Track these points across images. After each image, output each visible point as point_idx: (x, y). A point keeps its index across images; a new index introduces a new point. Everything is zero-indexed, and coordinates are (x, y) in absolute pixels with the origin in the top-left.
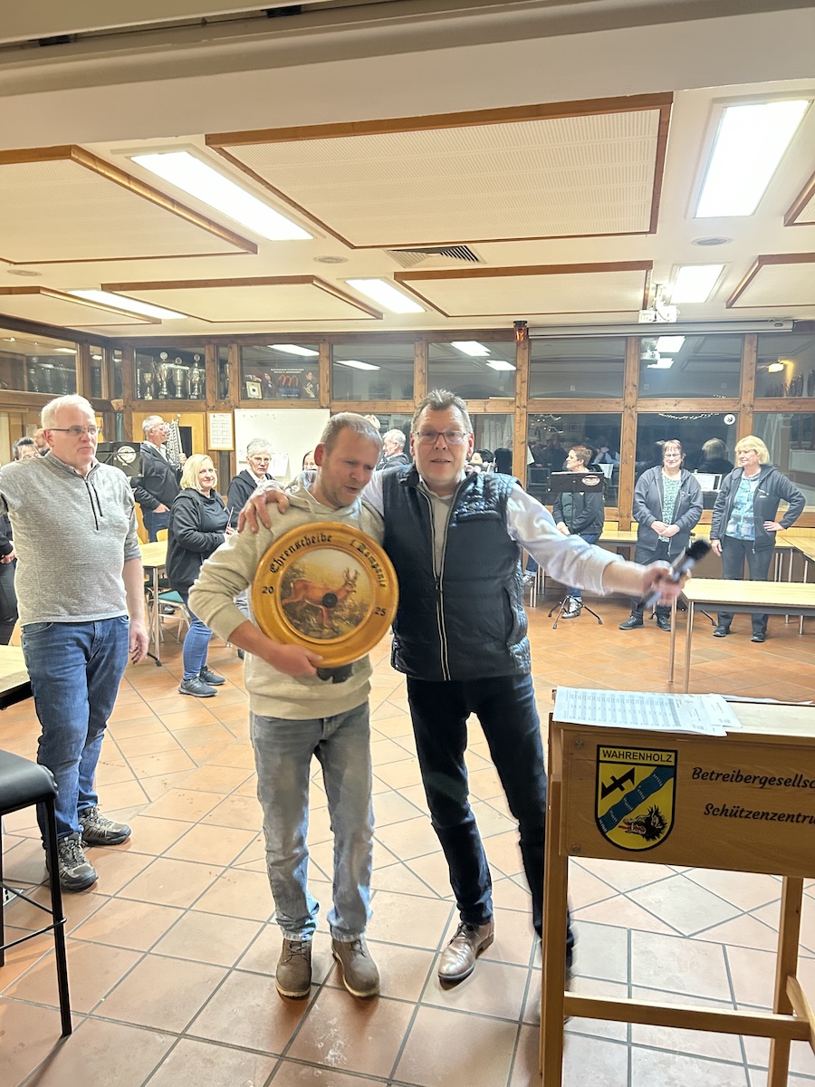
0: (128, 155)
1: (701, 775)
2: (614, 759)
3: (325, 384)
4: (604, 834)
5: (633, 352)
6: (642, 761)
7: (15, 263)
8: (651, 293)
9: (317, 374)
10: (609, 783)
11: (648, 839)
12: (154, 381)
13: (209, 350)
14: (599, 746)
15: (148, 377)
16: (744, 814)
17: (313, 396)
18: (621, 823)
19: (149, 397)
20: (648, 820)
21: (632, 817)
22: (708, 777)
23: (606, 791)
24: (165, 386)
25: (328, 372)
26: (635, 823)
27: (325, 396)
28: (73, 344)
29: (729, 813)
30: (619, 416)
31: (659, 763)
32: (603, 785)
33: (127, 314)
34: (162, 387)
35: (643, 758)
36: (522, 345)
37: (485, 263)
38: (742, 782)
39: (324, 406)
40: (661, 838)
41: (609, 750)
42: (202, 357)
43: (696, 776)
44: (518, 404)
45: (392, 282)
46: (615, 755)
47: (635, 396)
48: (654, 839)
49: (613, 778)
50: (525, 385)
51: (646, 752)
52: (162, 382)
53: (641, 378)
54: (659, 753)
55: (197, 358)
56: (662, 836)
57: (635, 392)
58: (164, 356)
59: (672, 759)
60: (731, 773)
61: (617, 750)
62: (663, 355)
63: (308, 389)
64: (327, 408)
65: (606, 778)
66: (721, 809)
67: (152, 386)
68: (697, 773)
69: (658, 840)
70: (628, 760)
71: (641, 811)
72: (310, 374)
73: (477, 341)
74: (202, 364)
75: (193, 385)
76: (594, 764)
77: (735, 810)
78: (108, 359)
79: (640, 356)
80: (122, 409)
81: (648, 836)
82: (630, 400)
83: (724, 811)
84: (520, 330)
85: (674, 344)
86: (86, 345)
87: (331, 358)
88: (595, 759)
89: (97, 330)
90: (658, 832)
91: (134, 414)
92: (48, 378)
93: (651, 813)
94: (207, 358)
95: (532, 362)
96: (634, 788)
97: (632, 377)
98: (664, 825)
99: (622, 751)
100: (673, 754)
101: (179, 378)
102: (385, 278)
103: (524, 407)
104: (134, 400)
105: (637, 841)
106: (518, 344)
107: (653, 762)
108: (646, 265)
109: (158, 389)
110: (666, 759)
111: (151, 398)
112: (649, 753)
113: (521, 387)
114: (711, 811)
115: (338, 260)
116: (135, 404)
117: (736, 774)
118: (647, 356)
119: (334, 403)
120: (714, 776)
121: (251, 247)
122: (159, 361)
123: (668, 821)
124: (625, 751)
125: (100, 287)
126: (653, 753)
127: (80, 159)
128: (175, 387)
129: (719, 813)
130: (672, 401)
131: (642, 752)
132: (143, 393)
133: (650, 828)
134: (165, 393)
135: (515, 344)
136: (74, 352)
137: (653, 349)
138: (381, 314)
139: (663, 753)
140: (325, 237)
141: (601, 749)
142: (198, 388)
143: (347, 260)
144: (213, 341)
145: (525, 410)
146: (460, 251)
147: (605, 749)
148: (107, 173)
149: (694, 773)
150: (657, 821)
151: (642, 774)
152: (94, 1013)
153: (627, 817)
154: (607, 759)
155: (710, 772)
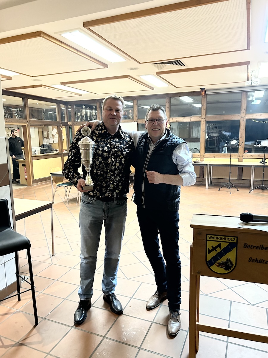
0: (60, 34)
1: (247, 246)
2: (213, 239)
3: (135, 114)
4: (209, 267)
5: (244, 97)
6: (223, 241)
7: (32, 77)
8: (250, 75)
9: (133, 111)
10: (211, 248)
11: (226, 270)
12: (81, 115)
13: (98, 104)
14: (207, 235)
15: (79, 114)
16: (264, 262)
17: (132, 118)
18: (216, 264)
19: (79, 121)
20: (226, 263)
21: (220, 261)
22: (250, 247)
23: (210, 251)
24: (84, 117)
25: (136, 109)
26: (221, 264)
27: (135, 118)
28: (55, 104)
29: (258, 261)
30: (238, 121)
31: (230, 241)
32: (208, 248)
33: (70, 93)
34: (83, 117)
35: (224, 240)
36: (204, 97)
37: (187, 66)
38: (264, 250)
39: (135, 121)
40: (231, 270)
41: (211, 236)
42: (96, 107)
43: (245, 247)
44: (202, 117)
45: (155, 75)
46: (213, 238)
47: (245, 113)
48: (229, 270)
49: (212, 247)
50: (205, 111)
51: (225, 237)
52: (83, 115)
53: (247, 107)
54: (231, 238)
55: (94, 107)
56: (232, 269)
57: (245, 112)
58: (84, 107)
59: (236, 240)
60: (259, 246)
61: (214, 236)
62: (257, 99)
63: (130, 116)
64: (136, 122)
65: (210, 246)
66: (255, 259)
67: (81, 117)
68: (246, 246)
69: (230, 271)
70: (218, 240)
71: (224, 259)
72: (131, 110)
73: (188, 96)
74: (96, 109)
75: (93, 116)
76: (205, 241)
77: (261, 260)
78: (67, 109)
79: (247, 99)
80: (71, 125)
81: (226, 269)
82: (243, 115)
83: (256, 261)
84: (203, 91)
85: (260, 94)
86: (59, 104)
87: (137, 104)
88: (206, 239)
89: (62, 99)
90: (230, 268)
91: (75, 126)
92: (49, 116)
93: (227, 260)
94: (97, 107)
95: (207, 103)
96: (220, 251)
97: (244, 106)
98: (232, 265)
99: (216, 236)
100: (236, 238)
101: (89, 114)
102: (153, 74)
103: (205, 118)
104: (75, 122)
105: (222, 271)
106: (202, 96)
107: (228, 241)
108: (247, 63)
109: (82, 117)
110: (233, 240)
111: (80, 121)
112: (226, 237)
113: (203, 112)
114: (251, 260)
115: (136, 69)
116: (75, 123)
117: (261, 246)
118: (250, 99)
119: (138, 120)
120: (252, 247)
121: (106, 66)
122: (83, 108)
123: (234, 263)
124: (217, 236)
125: (60, 83)
126: (228, 237)
127: (44, 37)
128: (88, 117)
129: (254, 261)
130: (259, 114)
131: (224, 237)
132: (78, 119)
133: (227, 265)
134: (85, 119)
135: (201, 97)
136: (55, 107)
137: (253, 96)
138: (154, 88)
139: (232, 238)
140: (130, 60)
141: (208, 236)
142: (95, 117)
143: (139, 68)
144: (99, 101)
145: (205, 119)
146: (178, 62)
147: (209, 236)
148: (54, 41)
149: (244, 246)
150: (230, 263)
151: (224, 245)
152: (46, 318)
153: (218, 261)
154: (210, 239)
155: (251, 245)
